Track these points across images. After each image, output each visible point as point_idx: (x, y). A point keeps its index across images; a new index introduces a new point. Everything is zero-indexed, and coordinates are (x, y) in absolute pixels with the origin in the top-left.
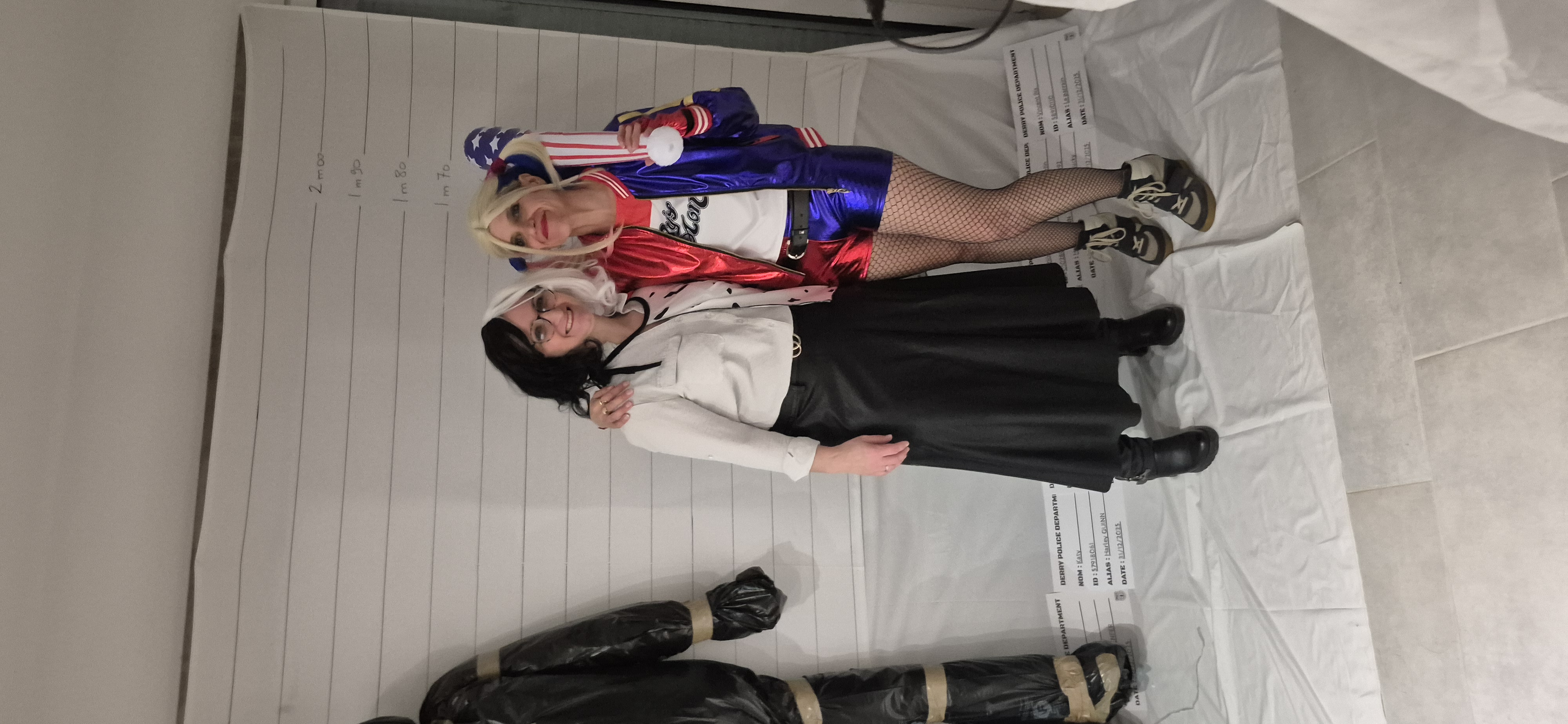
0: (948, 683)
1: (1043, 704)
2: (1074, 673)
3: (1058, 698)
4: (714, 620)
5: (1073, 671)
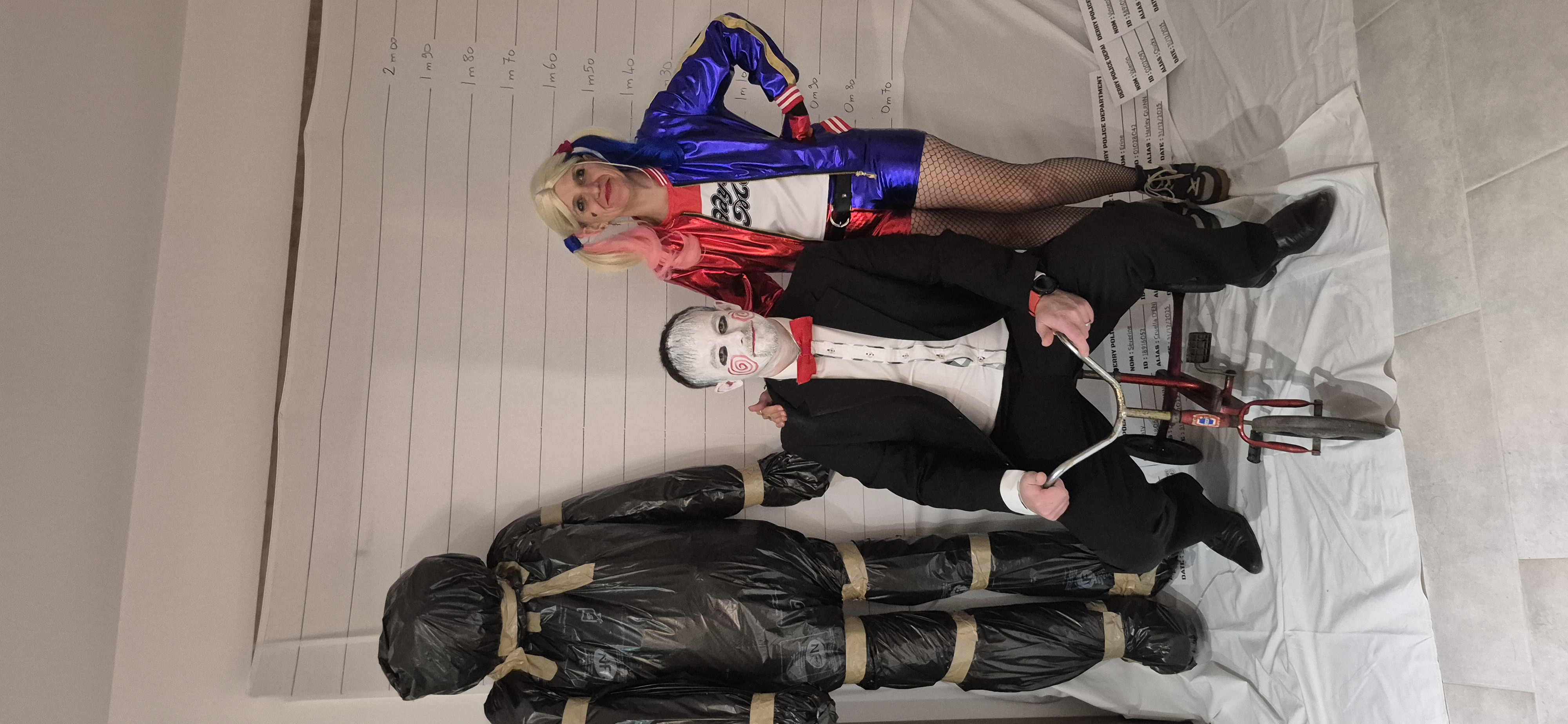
0: (992, 551)
1: (1088, 573)
3: (1102, 568)
4: (765, 484)
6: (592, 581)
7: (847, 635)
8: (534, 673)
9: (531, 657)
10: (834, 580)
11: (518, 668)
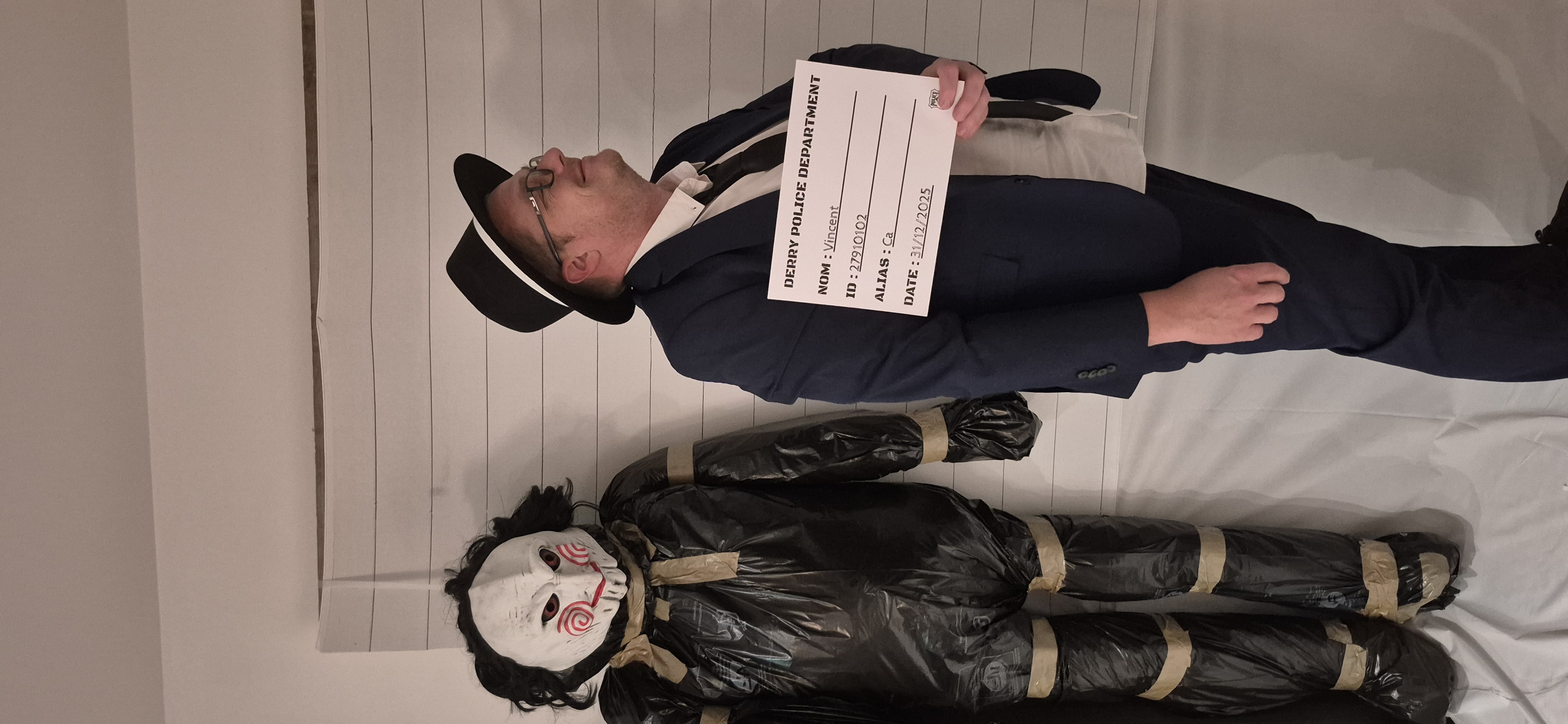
0: (1227, 556)
1: (1336, 596)
2: (1385, 567)
3: (1358, 590)
4: (949, 441)
5: (1385, 563)
6: (736, 576)
7: (1035, 651)
8: (660, 671)
9: (657, 649)
10: (1023, 572)
11: (641, 659)
